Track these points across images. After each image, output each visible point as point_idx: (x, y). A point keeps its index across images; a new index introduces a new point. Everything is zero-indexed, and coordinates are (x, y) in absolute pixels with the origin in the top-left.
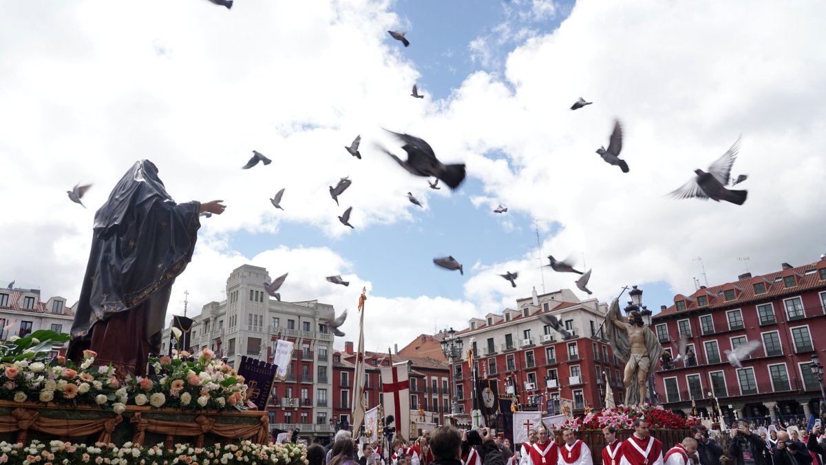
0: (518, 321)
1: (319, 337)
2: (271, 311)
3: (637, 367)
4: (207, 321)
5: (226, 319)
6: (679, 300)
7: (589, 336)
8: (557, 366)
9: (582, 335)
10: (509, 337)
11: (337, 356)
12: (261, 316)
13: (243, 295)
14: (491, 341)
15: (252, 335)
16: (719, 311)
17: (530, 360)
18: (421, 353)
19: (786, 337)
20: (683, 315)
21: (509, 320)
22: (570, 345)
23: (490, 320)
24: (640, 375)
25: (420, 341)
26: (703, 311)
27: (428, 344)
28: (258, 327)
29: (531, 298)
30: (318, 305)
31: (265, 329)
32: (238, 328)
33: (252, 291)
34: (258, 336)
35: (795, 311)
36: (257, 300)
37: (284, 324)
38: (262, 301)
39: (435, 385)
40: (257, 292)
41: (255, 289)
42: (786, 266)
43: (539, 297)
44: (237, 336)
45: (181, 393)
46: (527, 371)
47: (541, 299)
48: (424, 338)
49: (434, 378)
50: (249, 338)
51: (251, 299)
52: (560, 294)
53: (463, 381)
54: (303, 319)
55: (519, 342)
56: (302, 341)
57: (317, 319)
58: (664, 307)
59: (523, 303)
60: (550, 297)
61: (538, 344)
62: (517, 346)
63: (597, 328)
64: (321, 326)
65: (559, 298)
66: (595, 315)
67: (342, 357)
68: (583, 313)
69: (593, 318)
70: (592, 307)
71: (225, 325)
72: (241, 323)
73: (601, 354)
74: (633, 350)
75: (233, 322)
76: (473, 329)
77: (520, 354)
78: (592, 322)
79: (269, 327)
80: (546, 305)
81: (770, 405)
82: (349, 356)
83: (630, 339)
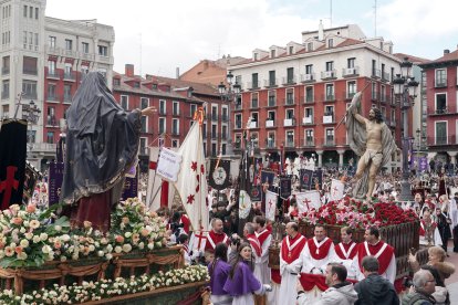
0: (301, 56)
1: (98, 58)
2: (47, 29)
3: (371, 161)
7: (369, 75)
8: (335, 102)
9: (362, 73)
10: (290, 71)
11: (117, 79)
12: (37, 34)
13: (16, 10)
14: (272, 73)
15: (28, 54)
17: (309, 95)
18: (203, 79)
21: (293, 53)
22: (349, 83)
23: (273, 51)
24: (372, 170)
25: (203, 66)
27: (210, 70)
28: (34, 45)
29: (316, 32)
30: (96, 25)
31: (41, 49)
32: (12, 45)
33: (26, 6)
34: (34, 55)
36: (31, 16)
37: (62, 44)
38: (37, 18)
39: (214, 112)
40: (31, 8)
41: (29, 5)
43: (325, 31)
44: (12, 54)
45: (139, 242)
46: (305, 105)
47: (327, 33)
48: (206, 63)
49: (214, 105)
50: (24, 57)
51: (25, 15)
52: (346, 30)
53: (242, 111)
54: (81, 40)
55: (300, 76)
56: (80, 62)
57: (96, 41)
58: (447, 52)
59: (307, 37)
60: (335, 32)
61: (319, 80)
62: (298, 80)
63: (378, 67)
64: (101, 47)
65: (345, 34)
66: (378, 54)
67: (122, 81)
68: (366, 51)
69: (375, 57)
70: (376, 45)
72: (16, 41)
73: (379, 93)
74: (369, 145)
75: (6, 38)
76: (256, 60)
77: (299, 88)
78: (374, 61)
79: (45, 46)
80: (330, 41)
82: (129, 79)
83: (369, 135)
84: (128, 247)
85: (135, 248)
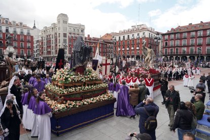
0: (131, 32)
1: (81, 33)
2: (69, 26)
4: (53, 28)
5: (57, 28)
6: (172, 29)
7: (148, 37)
8: (140, 44)
10: (128, 36)
11: (86, 38)
12: (66, 28)
13: (61, 22)
14: (124, 37)
16: (181, 33)
17: (133, 42)
18: (106, 38)
19: (196, 41)
20: (172, 34)
21: (129, 32)
22: (143, 39)
23: (124, 31)
26: (178, 33)
29: (135, 26)
30: (81, 25)
31: (67, 31)
34: (66, 33)
35: (200, 34)
37: (72, 30)
38: (66, 23)
40: (65, 21)
42: (202, 22)
43: (137, 26)
44: (61, 33)
46: (132, 45)
48: (107, 34)
49: (109, 45)
50: (64, 33)
51: (64, 23)
53: (116, 46)
54: (77, 29)
56: (77, 34)
57: (81, 29)
58: (168, 31)
59: (133, 27)
60: (140, 26)
61: (135, 38)
62: (130, 38)
63: (151, 35)
64: (82, 31)
65: (142, 26)
68: (148, 31)
70: (150, 29)
71: (58, 29)
72: (61, 29)
73: (151, 42)
74: (148, 54)
75: (59, 29)
76: (120, 33)
77: (131, 40)
78: (150, 33)
80: (139, 28)
81: (188, 57)
82: (89, 38)
83: (148, 52)
84: (88, 79)
85: (90, 79)
